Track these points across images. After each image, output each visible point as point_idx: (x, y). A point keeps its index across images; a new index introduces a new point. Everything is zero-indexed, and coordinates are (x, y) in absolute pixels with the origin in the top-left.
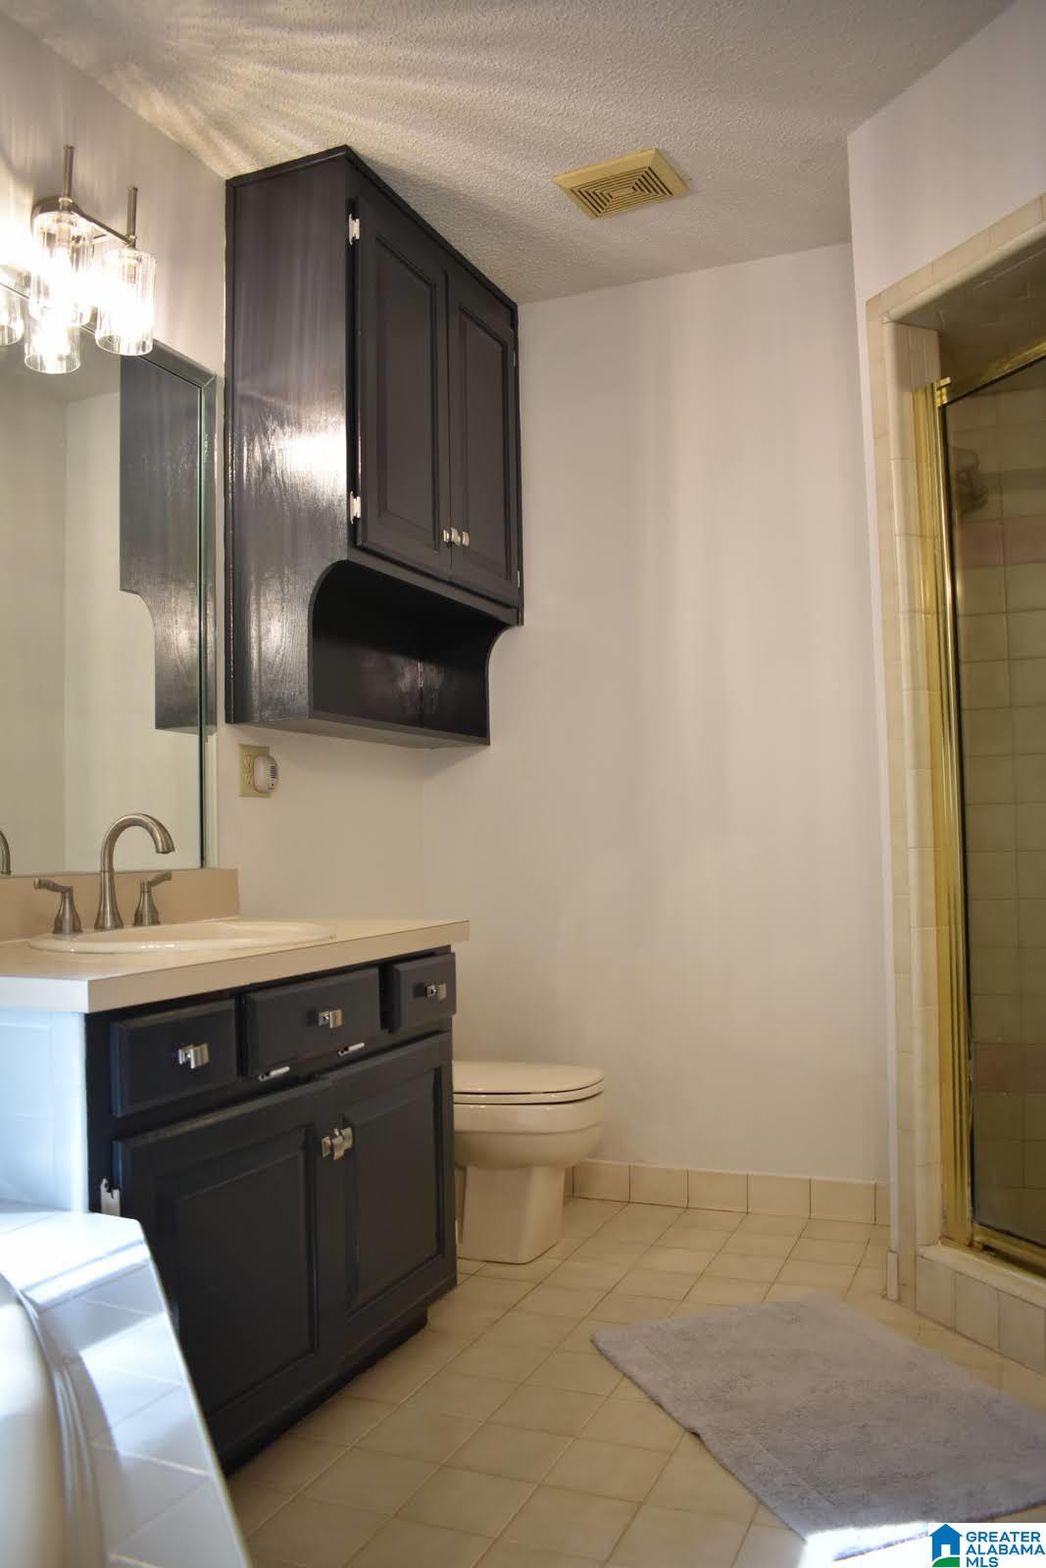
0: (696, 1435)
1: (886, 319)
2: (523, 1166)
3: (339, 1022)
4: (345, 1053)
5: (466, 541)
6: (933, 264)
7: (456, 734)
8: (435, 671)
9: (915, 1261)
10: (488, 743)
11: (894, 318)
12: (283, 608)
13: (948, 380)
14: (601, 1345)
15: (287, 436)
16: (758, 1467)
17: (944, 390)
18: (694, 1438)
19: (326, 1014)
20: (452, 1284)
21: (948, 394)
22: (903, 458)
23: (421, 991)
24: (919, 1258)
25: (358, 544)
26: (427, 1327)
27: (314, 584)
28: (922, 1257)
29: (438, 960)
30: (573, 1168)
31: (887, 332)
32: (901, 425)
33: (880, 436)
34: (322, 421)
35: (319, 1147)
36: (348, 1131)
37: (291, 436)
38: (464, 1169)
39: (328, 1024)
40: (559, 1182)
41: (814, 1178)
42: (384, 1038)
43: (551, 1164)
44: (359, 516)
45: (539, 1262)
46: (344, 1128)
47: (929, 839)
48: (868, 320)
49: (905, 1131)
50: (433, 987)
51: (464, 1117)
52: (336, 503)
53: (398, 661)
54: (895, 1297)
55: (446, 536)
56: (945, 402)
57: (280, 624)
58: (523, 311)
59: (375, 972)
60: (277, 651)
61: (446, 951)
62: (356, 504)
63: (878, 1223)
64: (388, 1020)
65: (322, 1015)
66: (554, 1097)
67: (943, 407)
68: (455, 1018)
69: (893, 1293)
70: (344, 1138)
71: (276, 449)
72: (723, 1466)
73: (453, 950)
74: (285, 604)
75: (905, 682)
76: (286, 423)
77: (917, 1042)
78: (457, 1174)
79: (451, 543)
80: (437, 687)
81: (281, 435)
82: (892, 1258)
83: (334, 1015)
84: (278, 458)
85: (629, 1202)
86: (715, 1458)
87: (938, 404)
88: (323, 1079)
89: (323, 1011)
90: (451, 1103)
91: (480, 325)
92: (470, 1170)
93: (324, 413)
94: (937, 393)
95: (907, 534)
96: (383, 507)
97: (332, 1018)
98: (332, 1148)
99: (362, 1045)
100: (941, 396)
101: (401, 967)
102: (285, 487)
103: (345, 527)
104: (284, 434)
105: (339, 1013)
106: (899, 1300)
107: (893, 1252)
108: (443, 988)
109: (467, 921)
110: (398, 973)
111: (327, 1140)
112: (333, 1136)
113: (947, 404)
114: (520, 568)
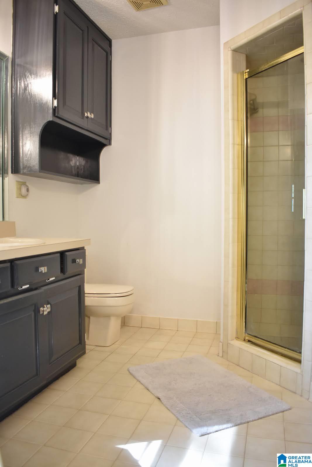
0: (159, 399)
1: (229, 49)
2: (108, 316)
3: (46, 271)
4: (48, 281)
5: (92, 116)
6: (245, 32)
7: (89, 180)
8: (83, 159)
9: (228, 344)
10: (99, 183)
11: (232, 49)
12: (30, 136)
13: (248, 70)
14: (131, 372)
15: (33, 78)
16: (177, 408)
17: (247, 73)
18: (158, 399)
19: (41, 268)
20: (84, 353)
21: (248, 74)
22: (233, 95)
23: (74, 261)
24: (229, 344)
25: (56, 115)
26: (76, 367)
27: (41, 128)
28: (230, 344)
29: (80, 251)
30: (124, 317)
31: (230, 54)
32: (233, 84)
33: (226, 87)
34: (44, 73)
35: (39, 311)
36: (49, 306)
37: (34, 78)
38: (89, 317)
39: (42, 272)
40: (119, 322)
41: (198, 320)
42: (62, 276)
43: (117, 316)
44: (56, 106)
45: (113, 345)
46: (48, 304)
47: (236, 216)
48: (224, 49)
49: (226, 306)
50: (78, 260)
51: (88, 301)
52: (49, 101)
53: (71, 156)
54: (221, 356)
55: (86, 115)
56: (247, 77)
57: (30, 141)
58: (114, 42)
59: (59, 254)
60: (29, 150)
61: (83, 248)
62: (55, 102)
63: (217, 333)
64: (63, 270)
65: (40, 269)
66: (118, 295)
67: (246, 79)
68: (86, 270)
69: (221, 355)
70: (47, 308)
71: (29, 82)
72: (167, 408)
73: (85, 248)
74: (31, 135)
75: (231, 166)
76: (32, 74)
77: (230, 279)
78: (86, 319)
79: (87, 117)
80: (83, 165)
81: (31, 78)
82: (221, 344)
83: (44, 269)
84: (29, 85)
85: (141, 327)
86: (164, 405)
87: (245, 78)
88: (41, 289)
89: (41, 267)
90: (84, 297)
91: (99, 46)
92: (91, 318)
93: (45, 71)
94: (245, 74)
95: (233, 119)
96: (64, 103)
97: (43, 269)
98: (43, 311)
99: (54, 278)
100: (246, 75)
101: (67, 253)
102: (32, 95)
103: (52, 109)
104: (32, 78)
105: (46, 268)
106: (222, 357)
107: (221, 342)
108: (81, 260)
109: (90, 239)
110: (67, 255)
111: (42, 309)
112: (44, 307)
113: (248, 78)
114: (111, 126)
